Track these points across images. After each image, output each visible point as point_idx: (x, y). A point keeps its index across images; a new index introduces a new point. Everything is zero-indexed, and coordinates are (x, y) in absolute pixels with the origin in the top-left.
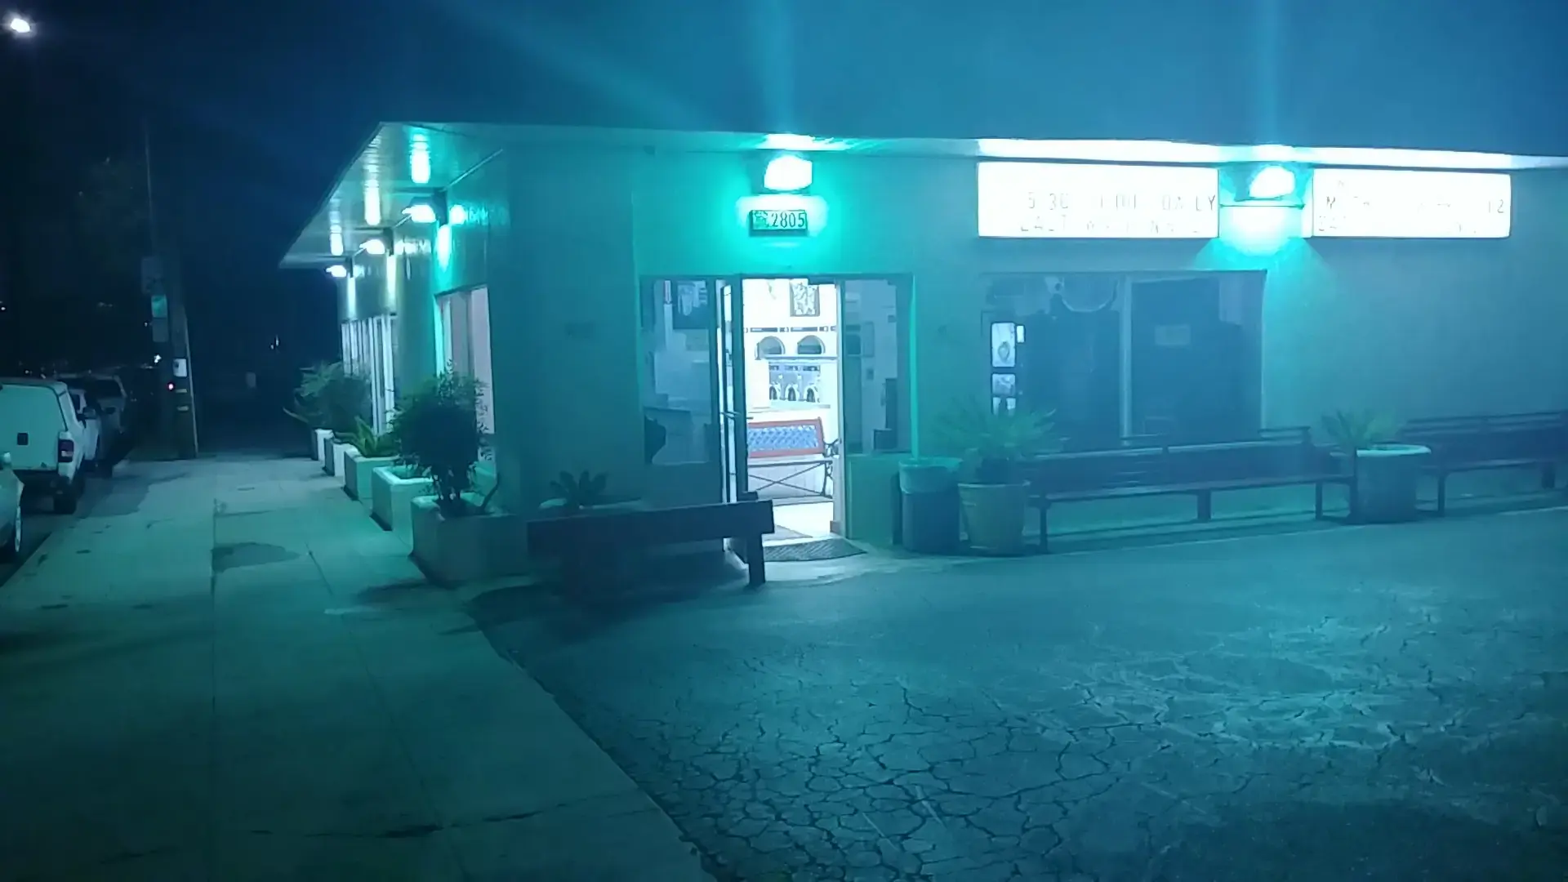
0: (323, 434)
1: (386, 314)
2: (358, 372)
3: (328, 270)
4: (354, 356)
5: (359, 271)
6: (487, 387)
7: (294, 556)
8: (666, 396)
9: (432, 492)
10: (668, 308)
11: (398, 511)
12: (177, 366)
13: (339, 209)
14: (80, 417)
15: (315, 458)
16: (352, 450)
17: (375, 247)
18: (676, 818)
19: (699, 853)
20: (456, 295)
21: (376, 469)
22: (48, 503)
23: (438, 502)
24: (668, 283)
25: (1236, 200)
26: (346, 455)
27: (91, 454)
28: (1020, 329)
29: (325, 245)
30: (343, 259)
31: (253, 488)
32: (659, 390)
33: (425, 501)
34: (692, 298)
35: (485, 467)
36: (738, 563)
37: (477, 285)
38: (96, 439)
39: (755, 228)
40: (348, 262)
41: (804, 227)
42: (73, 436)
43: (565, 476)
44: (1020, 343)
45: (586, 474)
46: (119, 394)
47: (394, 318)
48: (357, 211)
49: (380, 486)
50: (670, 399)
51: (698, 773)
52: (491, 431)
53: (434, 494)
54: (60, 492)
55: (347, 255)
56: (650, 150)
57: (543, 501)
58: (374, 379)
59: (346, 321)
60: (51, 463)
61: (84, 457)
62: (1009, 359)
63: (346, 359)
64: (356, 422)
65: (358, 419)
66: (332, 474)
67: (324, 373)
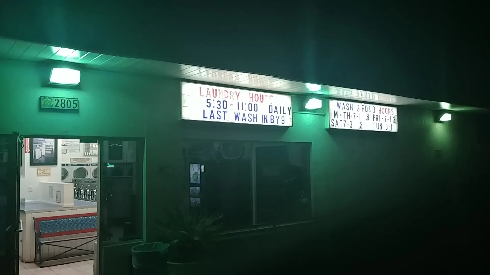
25: (300, 111)
28: (203, 167)
34: (41, 151)
39: (42, 107)
41: (77, 108)
44: (203, 173)
62: (198, 180)
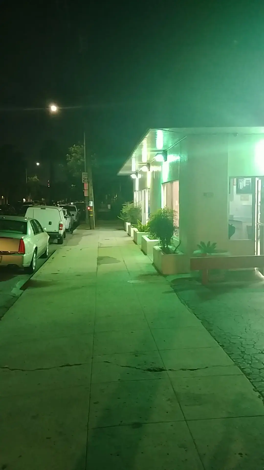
0: (128, 224)
1: (147, 189)
2: (138, 206)
3: (131, 176)
4: (137, 201)
5: (140, 176)
6: (177, 213)
7: (119, 261)
8: (232, 216)
9: (160, 245)
10: (235, 187)
11: (149, 250)
12: (90, 203)
13: (135, 158)
14: (65, 217)
15: (126, 231)
16: (136, 230)
17: (145, 169)
18: (251, 380)
19: (261, 397)
20: (169, 184)
21: (143, 236)
22: (56, 241)
23: (161, 248)
24: (235, 179)
26: (134, 231)
27: (67, 228)
29: (130, 168)
30: (135, 172)
31: (109, 239)
32: (231, 214)
33: (157, 248)
34: (243, 184)
35: (176, 238)
36: (260, 275)
37: (175, 180)
38: (69, 223)
40: (136, 174)
42: (63, 222)
43: (203, 243)
45: (209, 242)
46: (76, 210)
47: (149, 190)
48: (140, 158)
49: (144, 241)
50: (234, 216)
51: (257, 361)
52: (178, 226)
53: (160, 246)
54: (59, 238)
55: (136, 171)
56: (235, 134)
57: (195, 251)
58: (142, 208)
59: (135, 191)
60: (57, 230)
61: (66, 228)
63: (135, 202)
64: (137, 221)
65: (138, 220)
66: (130, 236)
67: (129, 206)
